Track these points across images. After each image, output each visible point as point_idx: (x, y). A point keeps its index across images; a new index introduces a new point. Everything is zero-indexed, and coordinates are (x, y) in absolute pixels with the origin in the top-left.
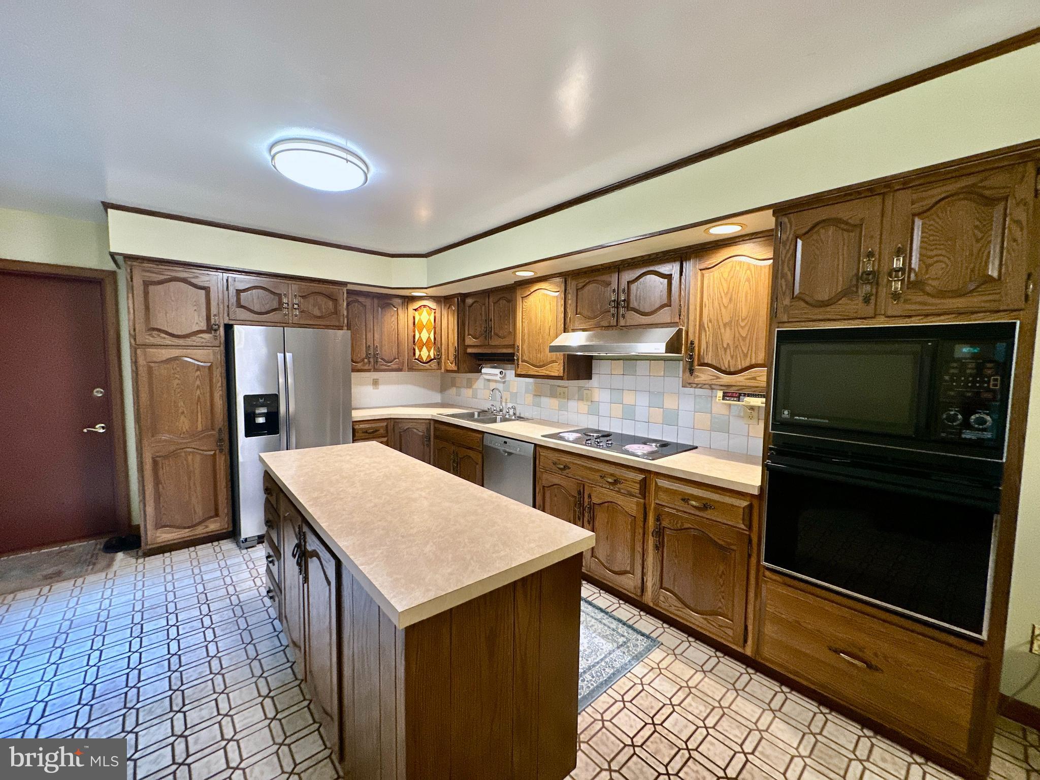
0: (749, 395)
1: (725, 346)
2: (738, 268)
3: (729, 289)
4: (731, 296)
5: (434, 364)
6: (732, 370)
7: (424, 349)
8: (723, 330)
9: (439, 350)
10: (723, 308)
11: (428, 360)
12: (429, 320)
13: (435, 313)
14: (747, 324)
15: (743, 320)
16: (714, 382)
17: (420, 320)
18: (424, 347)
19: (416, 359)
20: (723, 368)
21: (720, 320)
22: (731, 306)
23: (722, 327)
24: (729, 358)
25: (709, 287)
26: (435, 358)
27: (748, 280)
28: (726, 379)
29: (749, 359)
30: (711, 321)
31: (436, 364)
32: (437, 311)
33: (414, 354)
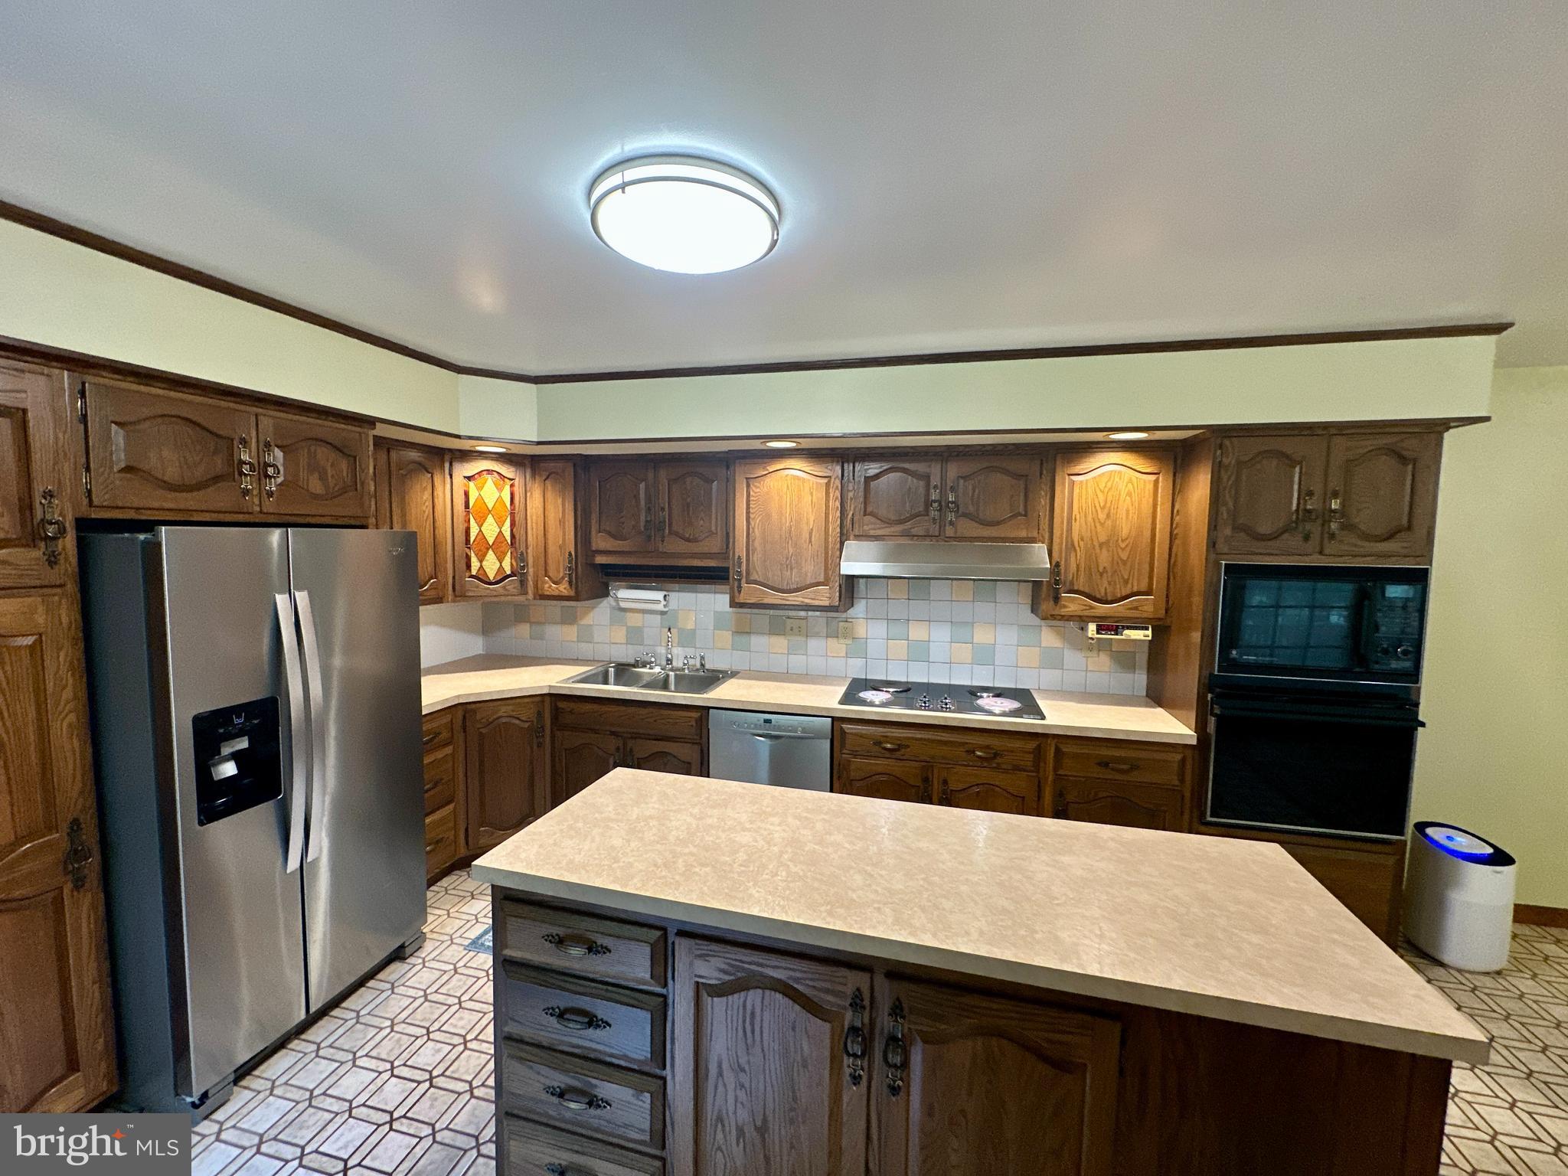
0: (1128, 628)
1: (1101, 570)
2: (1117, 479)
3: (1106, 502)
4: (1110, 510)
5: (512, 583)
6: (1109, 599)
7: (491, 555)
8: (1098, 551)
9: (520, 558)
10: (1098, 525)
11: (499, 578)
12: (500, 499)
13: (512, 486)
14: (1127, 546)
15: (1123, 541)
16: (1086, 613)
17: (480, 498)
18: (490, 552)
19: (472, 576)
20: (1098, 596)
21: (1095, 539)
22: (1109, 523)
23: (1097, 547)
24: (1106, 584)
25: (1080, 496)
26: (513, 574)
27: (1129, 494)
28: (1102, 609)
29: (1129, 586)
30: (1082, 540)
31: (517, 584)
32: (516, 482)
33: (469, 567)
